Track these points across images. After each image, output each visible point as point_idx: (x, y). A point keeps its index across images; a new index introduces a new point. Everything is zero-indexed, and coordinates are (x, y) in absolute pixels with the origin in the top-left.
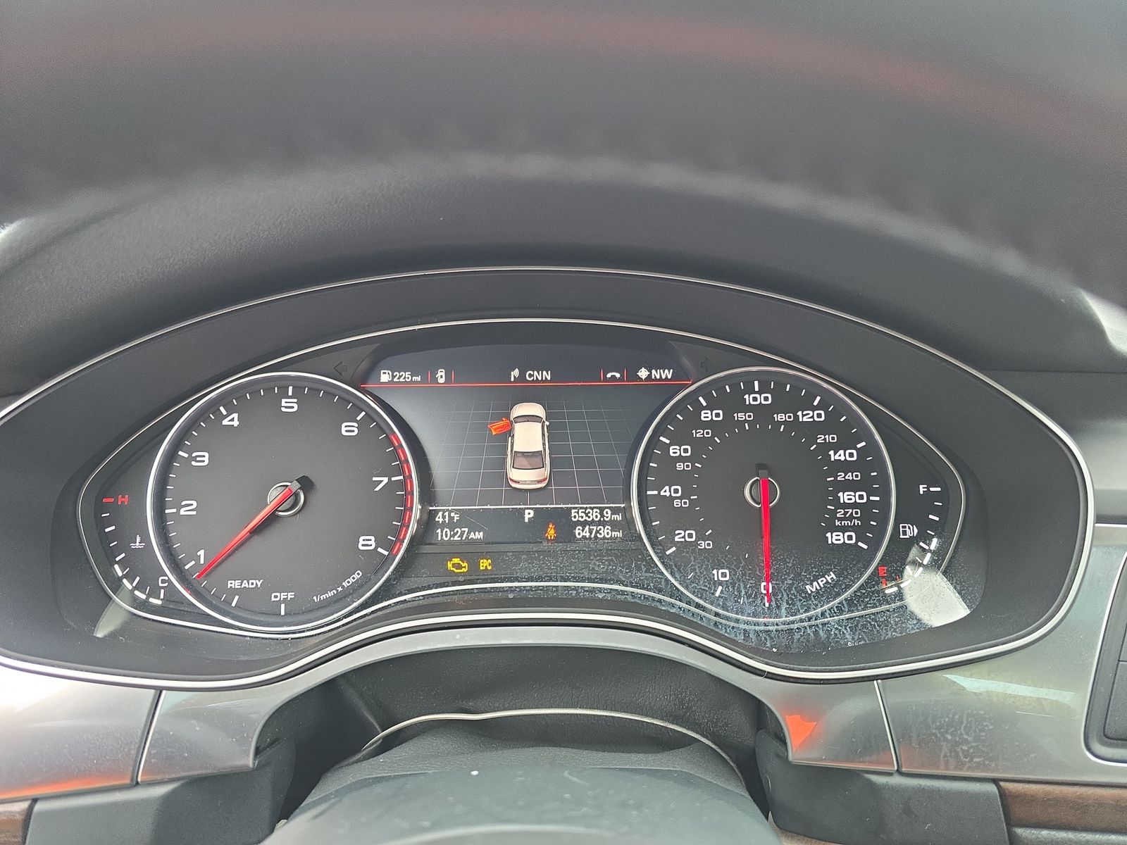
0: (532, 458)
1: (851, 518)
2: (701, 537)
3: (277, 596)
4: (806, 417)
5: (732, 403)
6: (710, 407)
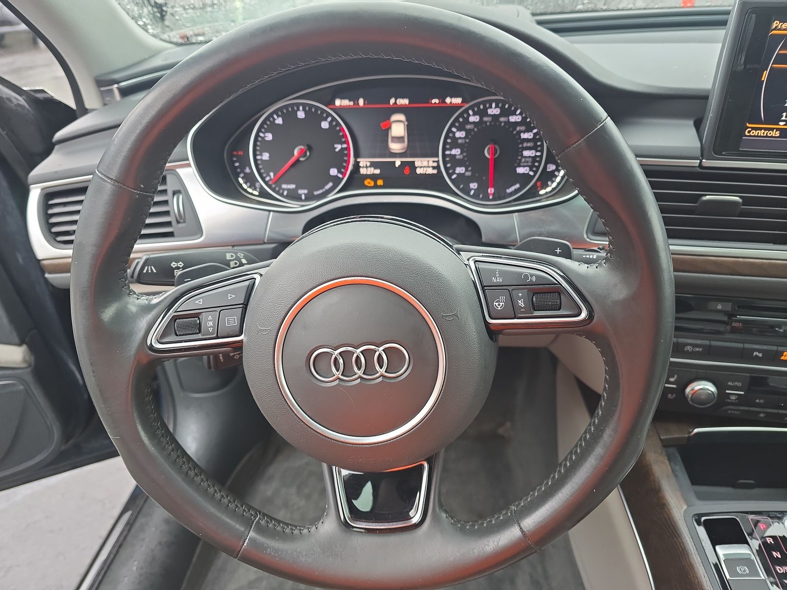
0: (400, 139)
1: (528, 162)
2: (467, 170)
3: (301, 192)
4: (513, 119)
5: (483, 113)
6: (474, 115)
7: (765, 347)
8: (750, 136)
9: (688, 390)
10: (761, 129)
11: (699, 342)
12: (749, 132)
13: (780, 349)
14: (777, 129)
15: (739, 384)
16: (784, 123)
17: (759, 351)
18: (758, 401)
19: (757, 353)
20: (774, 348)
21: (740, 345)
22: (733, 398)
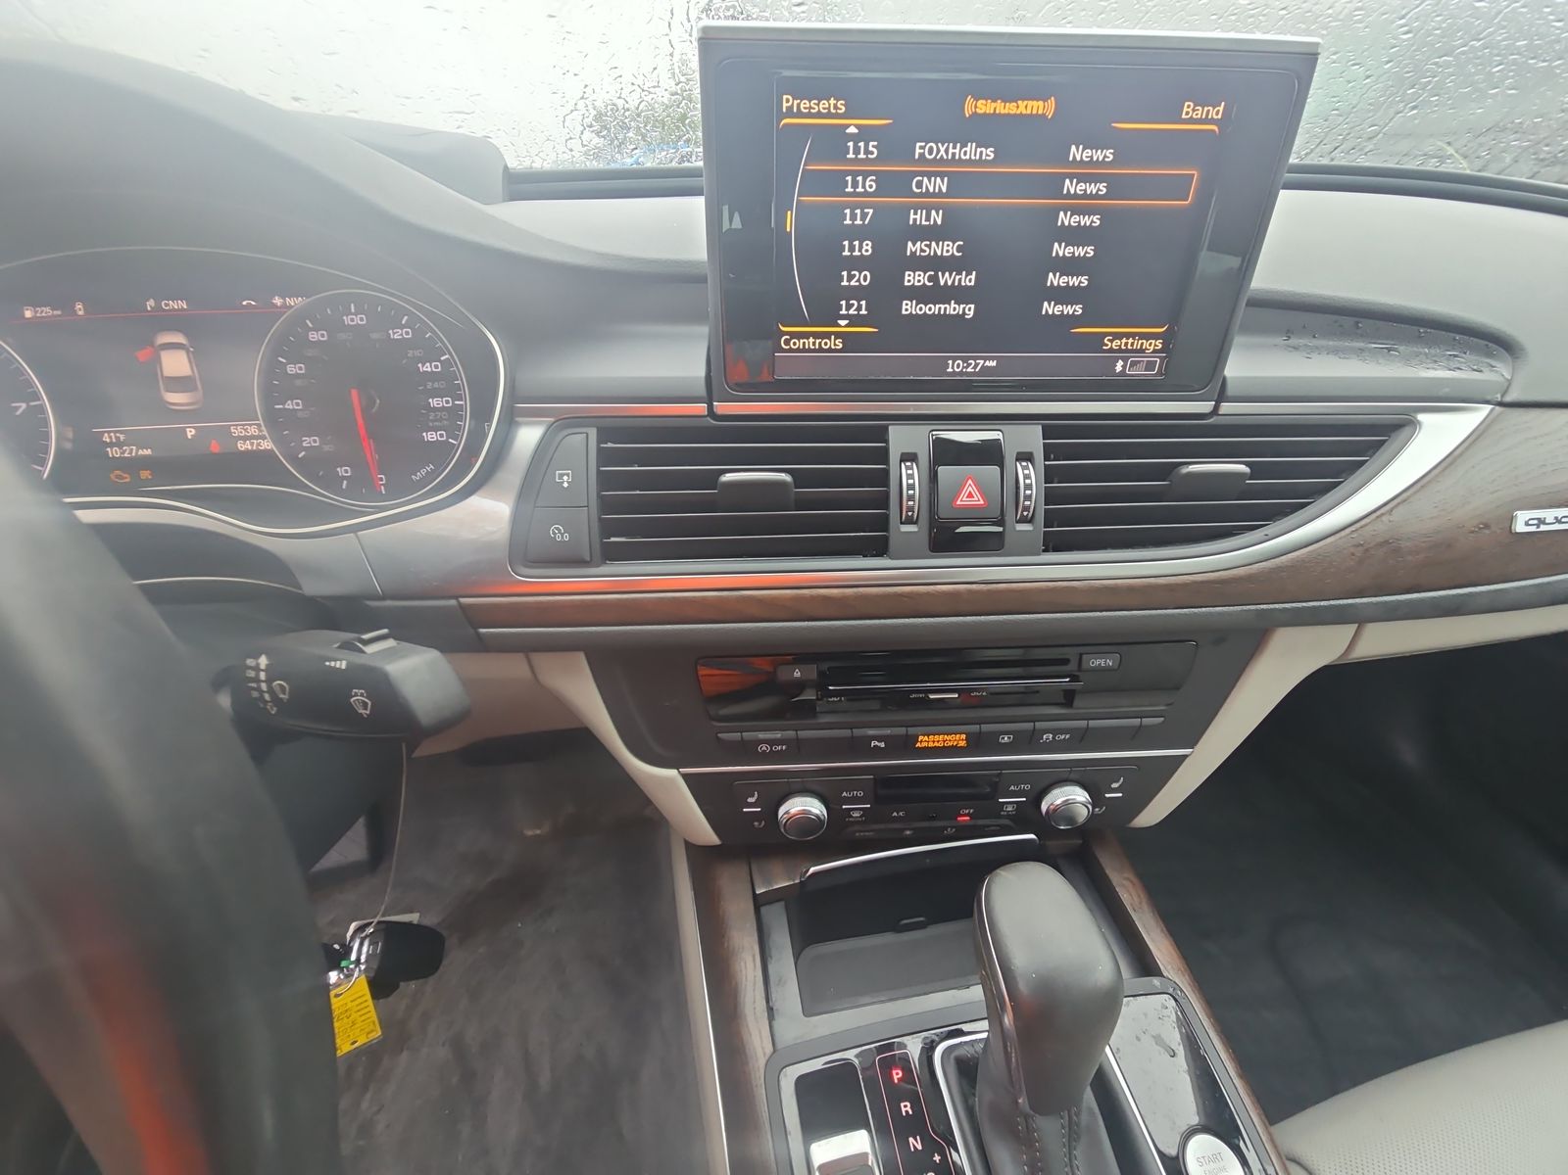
0: (184, 383)
1: (441, 419)
2: (323, 440)
4: (396, 334)
5: (333, 324)
6: (316, 329)
7: (888, 731)
8: (791, 350)
9: (782, 811)
10: (806, 335)
11: (778, 735)
12: (787, 342)
13: (912, 731)
14: (838, 335)
15: (860, 794)
16: (846, 322)
17: (879, 739)
18: (895, 814)
19: (877, 743)
20: (902, 731)
21: (846, 733)
22: (856, 814)
